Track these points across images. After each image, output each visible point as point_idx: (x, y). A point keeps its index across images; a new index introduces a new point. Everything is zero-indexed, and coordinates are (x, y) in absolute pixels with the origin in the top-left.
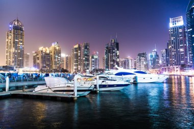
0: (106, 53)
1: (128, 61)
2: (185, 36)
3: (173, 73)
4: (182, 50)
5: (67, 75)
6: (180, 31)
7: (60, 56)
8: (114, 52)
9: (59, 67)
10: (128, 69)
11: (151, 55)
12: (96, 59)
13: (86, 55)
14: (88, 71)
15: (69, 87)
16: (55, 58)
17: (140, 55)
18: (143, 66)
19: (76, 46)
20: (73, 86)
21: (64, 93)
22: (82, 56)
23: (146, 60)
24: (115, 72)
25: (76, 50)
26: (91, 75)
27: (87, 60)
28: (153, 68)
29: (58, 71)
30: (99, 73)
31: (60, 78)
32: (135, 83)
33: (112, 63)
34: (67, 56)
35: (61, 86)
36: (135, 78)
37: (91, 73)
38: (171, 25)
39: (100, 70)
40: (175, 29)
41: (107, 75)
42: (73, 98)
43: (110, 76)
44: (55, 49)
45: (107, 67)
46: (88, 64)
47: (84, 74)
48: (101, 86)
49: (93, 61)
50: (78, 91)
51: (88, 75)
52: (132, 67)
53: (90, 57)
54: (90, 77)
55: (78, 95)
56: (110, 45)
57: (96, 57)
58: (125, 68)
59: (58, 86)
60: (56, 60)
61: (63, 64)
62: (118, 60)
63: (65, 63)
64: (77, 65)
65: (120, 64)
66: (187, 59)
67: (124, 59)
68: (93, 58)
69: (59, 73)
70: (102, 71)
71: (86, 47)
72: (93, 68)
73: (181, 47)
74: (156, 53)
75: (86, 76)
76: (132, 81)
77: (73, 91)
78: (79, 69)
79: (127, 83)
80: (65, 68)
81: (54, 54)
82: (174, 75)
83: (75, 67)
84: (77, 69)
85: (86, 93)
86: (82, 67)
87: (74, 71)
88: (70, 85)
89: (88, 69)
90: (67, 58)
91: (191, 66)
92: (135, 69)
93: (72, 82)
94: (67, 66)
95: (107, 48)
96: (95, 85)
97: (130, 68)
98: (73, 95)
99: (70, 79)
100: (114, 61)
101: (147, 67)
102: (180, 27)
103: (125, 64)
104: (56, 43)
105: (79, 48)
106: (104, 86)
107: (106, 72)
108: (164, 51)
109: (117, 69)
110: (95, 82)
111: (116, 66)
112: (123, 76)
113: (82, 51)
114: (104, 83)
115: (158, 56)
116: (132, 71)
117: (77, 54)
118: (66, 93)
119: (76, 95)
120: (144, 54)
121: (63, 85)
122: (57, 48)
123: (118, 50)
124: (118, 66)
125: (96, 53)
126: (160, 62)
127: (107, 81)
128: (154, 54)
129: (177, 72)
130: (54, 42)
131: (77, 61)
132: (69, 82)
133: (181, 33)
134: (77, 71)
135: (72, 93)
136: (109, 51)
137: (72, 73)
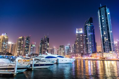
0: (41, 44)
1: (54, 49)
2: (83, 39)
3: (77, 58)
4: (82, 45)
5: (11, 57)
6: (81, 35)
7: (7, 43)
8: (46, 44)
9: (5, 51)
10: (54, 54)
11: (66, 47)
12: (34, 47)
13: (27, 44)
14: (27, 54)
15: (11, 66)
16: (3, 45)
17: (61, 46)
18: (62, 53)
19: (21, 38)
20: (14, 65)
21: (6, 70)
22: (24, 44)
23: (64, 50)
24: (45, 56)
25: (20, 40)
26: (29, 57)
27: (28, 47)
28: (67, 55)
29: (4, 54)
30: (35, 56)
31: (4, 59)
32: (57, 63)
33: (44, 50)
34: (13, 43)
35: (4, 65)
36: (57, 60)
37: (29, 56)
38: (77, 32)
39: (36, 54)
40: (79, 34)
41: (40, 58)
42: (13, 74)
43: (42, 59)
44: (4, 38)
45: (41, 53)
46: (28, 50)
47: (24, 57)
48: (35, 65)
49: (32, 48)
50: (18, 69)
51: (27, 57)
52: (56, 53)
53: (30, 46)
54: (29, 59)
55: (17, 72)
56: (44, 39)
57: (34, 46)
58: (52, 54)
59: (2, 65)
60: (3, 46)
61: (9, 49)
62: (48, 49)
63: (10, 48)
64: (20, 51)
65: (49, 51)
66: (84, 50)
67: (51, 48)
68: (32, 46)
69: (5, 56)
70: (37, 55)
71: (28, 39)
72: (31, 53)
73: (82, 44)
74: (70, 46)
75: (25, 58)
76: (55, 62)
77: (13, 69)
78: (21, 53)
79: (52, 63)
80: (10, 52)
81: (3, 41)
82: (78, 59)
83: (17, 52)
84: (20, 53)
85: (24, 70)
86: (23, 52)
87: (17, 54)
88: (12, 64)
89: (27, 53)
90: (12, 45)
91: (86, 55)
92: (58, 55)
93: (14, 62)
94: (12, 51)
95: (42, 41)
96: (31, 65)
97: (55, 54)
98: (13, 72)
99: (13, 60)
100: (45, 49)
101: (64, 53)
102: (81, 34)
103: (52, 52)
104: (5, 34)
105: (23, 39)
106: (38, 65)
107: (40, 56)
108: (73, 45)
109: (47, 54)
110: (31, 62)
111: (46, 52)
112: (50, 59)
113: (25, 41)
114: (37, 63)
115: (70, 48)
116: (56, 56)
117: (21, 43)
118: (8, 70)
119: (16, 72)
120: (63, 46)
121: (6, 65)
122: (6, 37)
123: (48, 42)
124: (48, 52)
125: (34, 43)
126: (71, 51)
127: (39, 62)
128: (68, 47)
129: (79, 57)
130: (4, 33)
131: (20, 48)
132: (12, 62)
133: (81, 37)
134: (19, 54)
135: (13, 70)
136: (43, 42)
137: (15, 55)
